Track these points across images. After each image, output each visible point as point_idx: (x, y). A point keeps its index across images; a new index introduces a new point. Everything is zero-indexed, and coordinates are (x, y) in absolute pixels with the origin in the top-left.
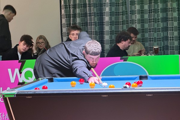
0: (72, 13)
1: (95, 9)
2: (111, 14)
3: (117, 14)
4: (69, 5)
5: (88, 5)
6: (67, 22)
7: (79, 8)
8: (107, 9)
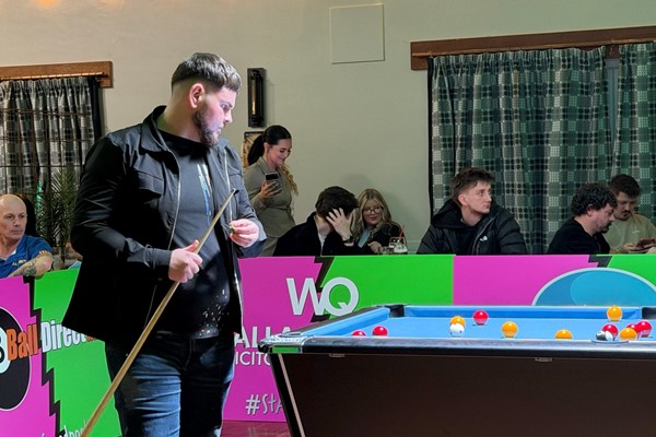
0: (459, 135)
1: (524, 125)
2: (567, 138)
3: (583, 139)
4: (454, 115)
5: (503, 115)
6: (446, 159)
7: (478, 121)
8: (556, 126)
